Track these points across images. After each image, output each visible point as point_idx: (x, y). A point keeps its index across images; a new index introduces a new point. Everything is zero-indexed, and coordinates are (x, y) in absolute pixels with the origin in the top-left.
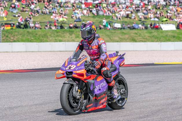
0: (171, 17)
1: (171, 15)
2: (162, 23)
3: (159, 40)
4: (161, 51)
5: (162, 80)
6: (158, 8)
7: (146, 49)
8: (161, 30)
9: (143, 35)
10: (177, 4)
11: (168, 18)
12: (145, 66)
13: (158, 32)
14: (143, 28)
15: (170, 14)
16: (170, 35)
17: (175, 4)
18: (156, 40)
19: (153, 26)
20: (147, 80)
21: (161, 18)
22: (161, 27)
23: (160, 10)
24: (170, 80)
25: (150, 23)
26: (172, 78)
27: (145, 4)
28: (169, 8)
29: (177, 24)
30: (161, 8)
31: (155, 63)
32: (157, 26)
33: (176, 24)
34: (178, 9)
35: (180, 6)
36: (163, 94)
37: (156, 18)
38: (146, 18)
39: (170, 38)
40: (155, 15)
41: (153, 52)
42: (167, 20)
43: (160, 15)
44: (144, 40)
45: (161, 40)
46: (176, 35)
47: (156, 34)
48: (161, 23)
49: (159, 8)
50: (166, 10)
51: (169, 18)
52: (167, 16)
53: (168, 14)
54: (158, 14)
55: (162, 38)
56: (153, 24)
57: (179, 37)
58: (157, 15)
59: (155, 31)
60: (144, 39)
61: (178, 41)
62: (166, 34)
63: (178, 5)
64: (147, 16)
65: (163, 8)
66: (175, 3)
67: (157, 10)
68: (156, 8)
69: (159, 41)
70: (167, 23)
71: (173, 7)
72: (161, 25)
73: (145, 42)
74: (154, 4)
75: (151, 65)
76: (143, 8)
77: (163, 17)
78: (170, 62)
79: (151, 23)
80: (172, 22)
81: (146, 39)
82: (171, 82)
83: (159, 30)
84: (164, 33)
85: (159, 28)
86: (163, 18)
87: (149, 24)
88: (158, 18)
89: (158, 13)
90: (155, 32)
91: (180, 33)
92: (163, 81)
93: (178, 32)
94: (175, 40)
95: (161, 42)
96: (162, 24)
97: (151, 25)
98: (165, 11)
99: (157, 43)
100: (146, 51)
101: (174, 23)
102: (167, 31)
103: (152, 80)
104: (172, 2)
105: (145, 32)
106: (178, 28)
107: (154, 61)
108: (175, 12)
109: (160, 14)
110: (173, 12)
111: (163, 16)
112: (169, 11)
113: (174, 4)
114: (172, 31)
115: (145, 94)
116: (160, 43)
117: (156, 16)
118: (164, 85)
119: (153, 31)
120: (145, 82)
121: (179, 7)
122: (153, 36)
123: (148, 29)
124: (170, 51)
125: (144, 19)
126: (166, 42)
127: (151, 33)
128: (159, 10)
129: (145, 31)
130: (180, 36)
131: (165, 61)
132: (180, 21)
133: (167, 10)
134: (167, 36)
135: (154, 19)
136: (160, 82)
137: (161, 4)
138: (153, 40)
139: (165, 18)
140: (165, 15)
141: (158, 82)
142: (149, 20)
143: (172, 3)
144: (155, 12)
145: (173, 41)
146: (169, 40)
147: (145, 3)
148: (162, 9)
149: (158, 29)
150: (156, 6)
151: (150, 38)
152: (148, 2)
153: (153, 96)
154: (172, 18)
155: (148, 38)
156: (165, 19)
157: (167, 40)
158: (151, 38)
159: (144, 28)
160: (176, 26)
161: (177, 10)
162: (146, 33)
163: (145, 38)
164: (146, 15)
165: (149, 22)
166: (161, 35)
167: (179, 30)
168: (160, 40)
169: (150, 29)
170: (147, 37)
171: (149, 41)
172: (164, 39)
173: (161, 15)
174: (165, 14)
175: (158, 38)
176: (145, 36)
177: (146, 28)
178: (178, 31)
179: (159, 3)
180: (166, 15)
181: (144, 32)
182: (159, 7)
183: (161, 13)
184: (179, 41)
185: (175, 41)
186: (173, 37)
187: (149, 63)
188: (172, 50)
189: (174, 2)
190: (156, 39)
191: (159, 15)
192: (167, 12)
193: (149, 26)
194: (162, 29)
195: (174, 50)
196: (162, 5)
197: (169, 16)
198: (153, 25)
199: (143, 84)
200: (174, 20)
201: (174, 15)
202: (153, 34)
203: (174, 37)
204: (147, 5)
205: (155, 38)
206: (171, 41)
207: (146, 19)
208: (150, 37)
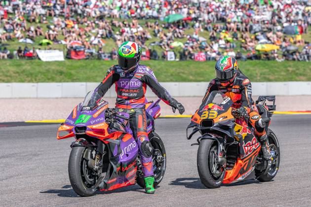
0: (55, 37)
1: (55, 33)
2: (40, 47)
3: (33, 79)
4: (37, 98)
5: (39, 153)
6: (31, 21)
7: (9, 96)
8: (37, 60)
9: (4, 70)
10: (65, 15)
11: (50, 38)
12: (7, 126)
13: (32, 64)
14: (3, 57)
15: (54, 31)
16: (53, 71)
17: (63, 14)
18: (30, 79)
19: (24, 54)
20: (12, 152)
21: (37, 38)
22: (37, 56)
23: (36, 23)
24: (54, 152)
25: (17, 48)
26: (58, 148)
27: (7, 13)
28: (51, 21)
29: (66, 50)
30: (37, 21)
31: (27, 121)
32: (31, 54)
33: (64, 49)
34: (67, 22)
35: (72, 17)
36: (40, 177)
37: (29, 38)
38: (9, 39)
39: (54, 75)
40: (27, 33)
41: (23, 100)
42: (48, 44)
43: (36, 34)
44: (5, 79)
45: (37, 78)
46: (64, 69)
47: (29, 68)
48: (37, 48)
49: (34, 21)
50: (46, 23)
51: (52, 39)
52: (49, 35)
53: (51, 32)
54: (32, 32)
55: (39, 75)
56: (23, 48)
57: (71, 74)
58: (30, 32)
59: (26, 63)
60: (7, 76)
61: (67, 82)
62: (47, 68)
63: (69, 16)
64: (11, 34)
65: (42, 21)
66: (63, 12)
67: (29, 24)
68: (29, 21)
69: (34, 81)
70: (50, 49)
71: (60, 19)
72: (37, 51)
73: (8, 82)
74: (24, 14)
75: (20, 125)
76: (5, 20)
77: (41, 37)
78: (53, 119)
79: (20, 48)
80: (58, 47)
81: (10, 76)
82: (55, 156)
83: (33, 61)
84: (43, 67)
85: (34, 56)
86: (42, 39)
87: (15, 50)
88: (32, 38)
89: (32, 29)
90: (26, 65)
91: (71, 66)
92: (41, 154)
93: (68, 66)
94: (63, 79)
95: (38, 82)
96: (40, 49)
97: (19, 51)
98: (45, 26)
99: (31, 84)
100: (11, 98)
101: (62, 48)
102: (48, 63)
103: (20, 153)
104: (58, 10)
105: (8, 64)
106: (68, 56)
107: (24, 117)
108: (62, 29)
109: (36, 31)
110: (60, 29)
111: (41, 34)
112: (52, 27)
113: (60, 14)
114: (58, 63)
115: (7, 179)
116: (35, 84)
117: (28, 35)
118: (43, 161)
119: (23, 62)
120: (7, 157)
121: (71, 19)
122: (24, 71)
123: (15, 58)
124: (53, 98)
125: (6, 41)
126: (48, 82)
127: (19, 65)
128: (33, 23)
129: (9, 62)
130: (73, 72)
131: (45, 117)
132: (72, 44)
133: (49, 24)
134: (48, 71)
135: (25, 41)
136: (36, 155)
137: (37, 14)
138: (23, 79)
139: (46, 38)
140: (44, 33)
141: (31, 156)
142: (16, 42)
143: (57, 12)
144: (27, 28)
145: (60, 81)
146: (52, 80)
147: (7, 10)
148: (40, 22)
149: (32, 59)
150: (28, 17)
151: (17, 75)
152: (14, 10)
153: (22, 181)
154: (58, 38)
155: (15, 75)
156: (45, 41)
157: (49, 79)
158: (19, 75)
159: (6, 57)
160: (66, 54)
161: (66, 25)
162: (10, 65)
163: (9, 74)
164: (10, 32)
165: (15, 46)
166: (37, 69)
167: (70, 60)
168: (36, 80)
169: (18, 58)
170: (12, 73)
171: (15, 82)
172: (43, 76)
173: (38, 33)
174: (46, 31)
175: (31, 74)
176: (8, 71)
177: (11, 57)
178: (68, 62)
179: (33, 12)
180: (46, 34)
181: (6, 64)
182: (33, 18)
183: (37, 29)
184: (70, 80)
185: (63, 81)
186: (59, 74)
187: (16, 121)
188: (57, 98)
189: (61, 11)
190: (28, 77)
191: (34, 33)
192: (49, 27)
193: (15, 52)
194: (39, 59)
195: (61, 98)
196: (40, 15)
197: (53, 35)
198: (23, 52)
199: (4, 161)
200: (60, 43)
201: (61, 33)
202: (24, 68)
203: (61, 73)
204: (11, 14)
205: (26, 75)
206: (57, 82)
207: (10, 41)
208: (18, 73)
